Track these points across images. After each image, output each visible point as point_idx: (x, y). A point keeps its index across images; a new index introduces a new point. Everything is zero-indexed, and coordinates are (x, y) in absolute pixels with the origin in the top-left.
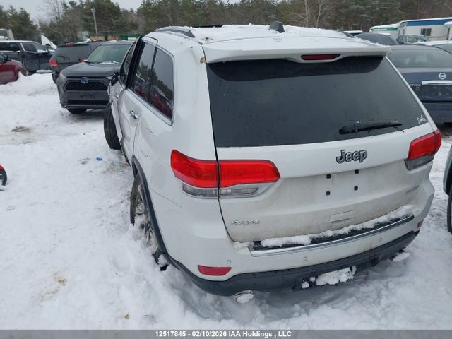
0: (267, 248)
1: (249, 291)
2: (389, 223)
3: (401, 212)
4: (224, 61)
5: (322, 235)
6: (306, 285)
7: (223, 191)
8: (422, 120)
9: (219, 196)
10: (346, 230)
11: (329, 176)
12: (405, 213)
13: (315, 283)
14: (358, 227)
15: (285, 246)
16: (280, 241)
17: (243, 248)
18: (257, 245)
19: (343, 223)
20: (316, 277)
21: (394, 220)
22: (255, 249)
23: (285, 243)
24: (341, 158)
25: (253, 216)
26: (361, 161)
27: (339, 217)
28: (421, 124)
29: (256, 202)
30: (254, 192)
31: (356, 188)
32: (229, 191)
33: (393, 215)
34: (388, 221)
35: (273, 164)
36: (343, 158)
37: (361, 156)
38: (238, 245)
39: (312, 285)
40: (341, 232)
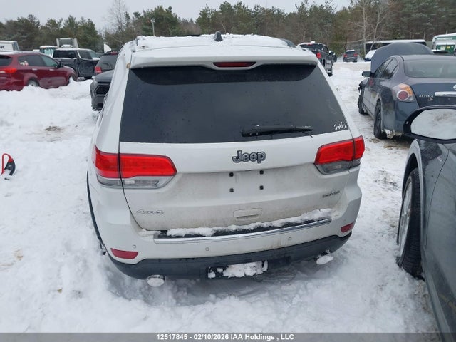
0: (171, 237)
1: (158, 276)
2: (300, 224)
3: (317, 215)
4: (142, 66)
5: (227, 229)
6: (212, 275)
7: (127, 181)
8: (341, 126)
9: (123, 186)
10: (252, 226)
11: (231, 174)
12: (321, 216)
13: (222, 274)
14: (265, 225)
15: (187, 236)
16: (182, 232)
17: (149, 235)
18: (163, 234)
19: (249, 219)
20: (224, 269)
21: (306, 222)
22: (160, 237)
23: (188, 233)
24: (237, 158)
25: (157, 207)
26: (260, 162)
27: (243, 213)
28: (338, 130)
29: (158, 193)
30: (155, 185)
31: (262, 188)
32: (133, 182)
33: (306, 217)
34: (300, 221)
35: (170, 159)
36: (239, 158)
37: (260, 157)
38: (145, 232)
39: (219, 276)
40: (246, 227)
